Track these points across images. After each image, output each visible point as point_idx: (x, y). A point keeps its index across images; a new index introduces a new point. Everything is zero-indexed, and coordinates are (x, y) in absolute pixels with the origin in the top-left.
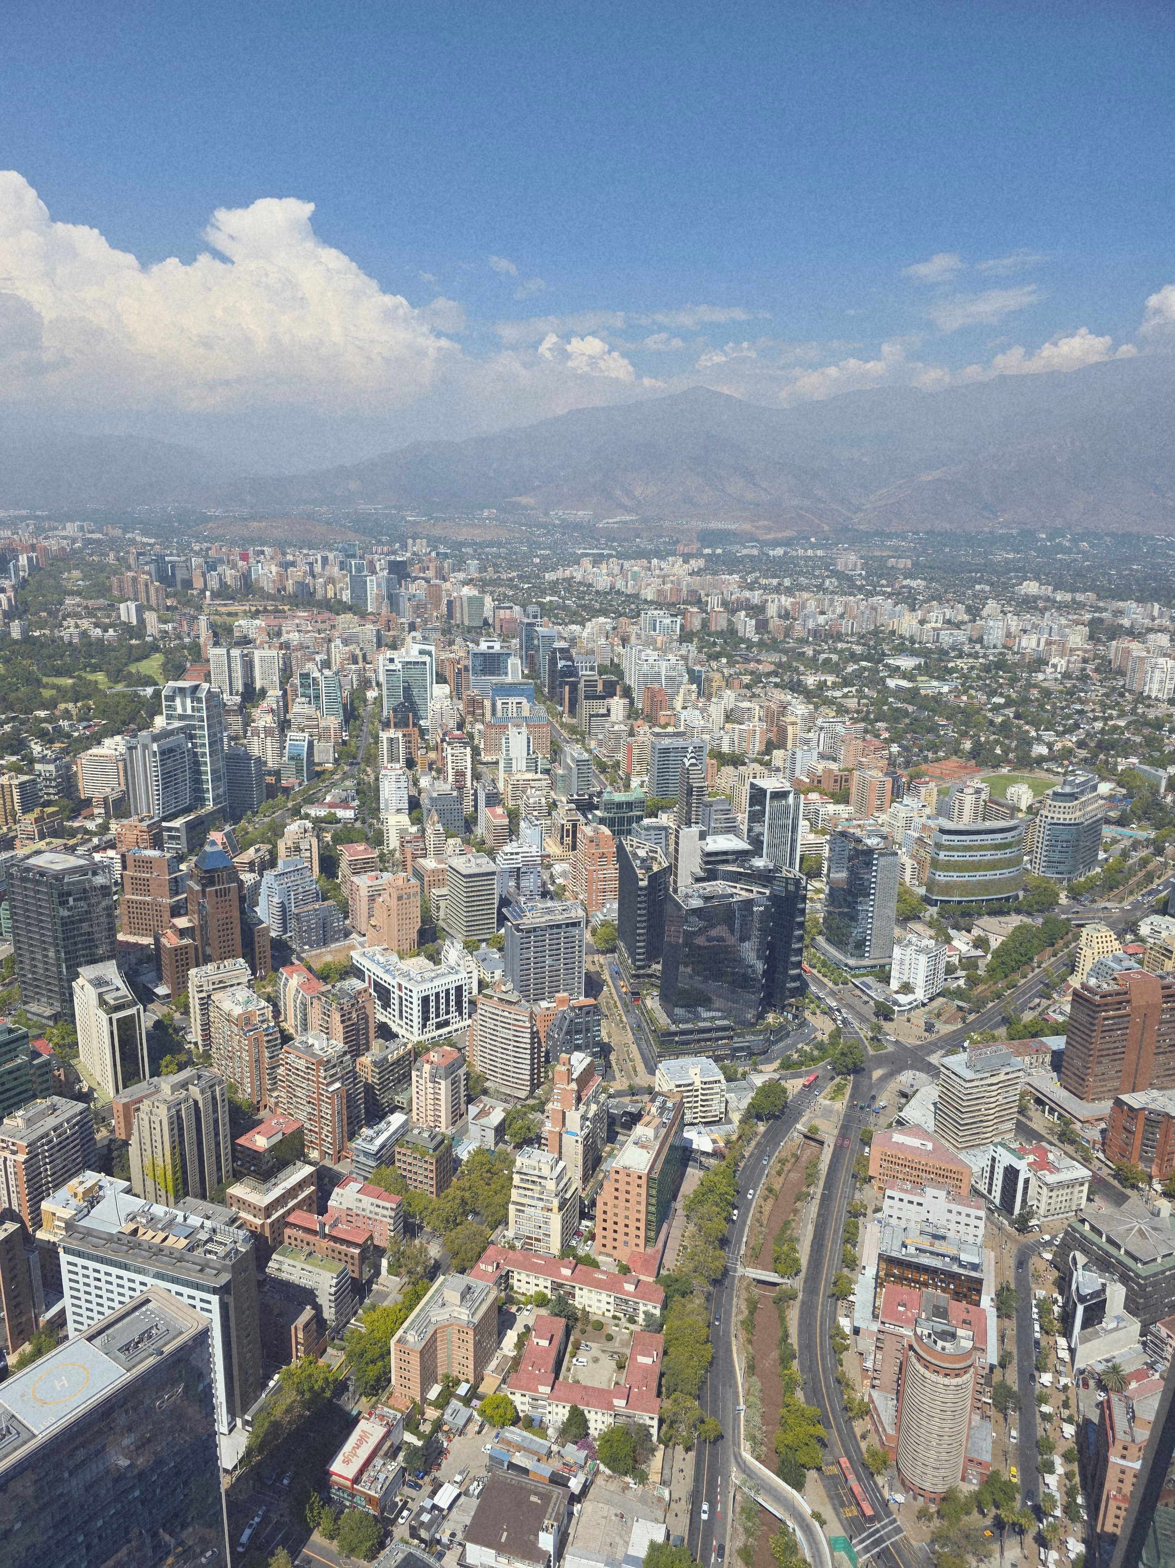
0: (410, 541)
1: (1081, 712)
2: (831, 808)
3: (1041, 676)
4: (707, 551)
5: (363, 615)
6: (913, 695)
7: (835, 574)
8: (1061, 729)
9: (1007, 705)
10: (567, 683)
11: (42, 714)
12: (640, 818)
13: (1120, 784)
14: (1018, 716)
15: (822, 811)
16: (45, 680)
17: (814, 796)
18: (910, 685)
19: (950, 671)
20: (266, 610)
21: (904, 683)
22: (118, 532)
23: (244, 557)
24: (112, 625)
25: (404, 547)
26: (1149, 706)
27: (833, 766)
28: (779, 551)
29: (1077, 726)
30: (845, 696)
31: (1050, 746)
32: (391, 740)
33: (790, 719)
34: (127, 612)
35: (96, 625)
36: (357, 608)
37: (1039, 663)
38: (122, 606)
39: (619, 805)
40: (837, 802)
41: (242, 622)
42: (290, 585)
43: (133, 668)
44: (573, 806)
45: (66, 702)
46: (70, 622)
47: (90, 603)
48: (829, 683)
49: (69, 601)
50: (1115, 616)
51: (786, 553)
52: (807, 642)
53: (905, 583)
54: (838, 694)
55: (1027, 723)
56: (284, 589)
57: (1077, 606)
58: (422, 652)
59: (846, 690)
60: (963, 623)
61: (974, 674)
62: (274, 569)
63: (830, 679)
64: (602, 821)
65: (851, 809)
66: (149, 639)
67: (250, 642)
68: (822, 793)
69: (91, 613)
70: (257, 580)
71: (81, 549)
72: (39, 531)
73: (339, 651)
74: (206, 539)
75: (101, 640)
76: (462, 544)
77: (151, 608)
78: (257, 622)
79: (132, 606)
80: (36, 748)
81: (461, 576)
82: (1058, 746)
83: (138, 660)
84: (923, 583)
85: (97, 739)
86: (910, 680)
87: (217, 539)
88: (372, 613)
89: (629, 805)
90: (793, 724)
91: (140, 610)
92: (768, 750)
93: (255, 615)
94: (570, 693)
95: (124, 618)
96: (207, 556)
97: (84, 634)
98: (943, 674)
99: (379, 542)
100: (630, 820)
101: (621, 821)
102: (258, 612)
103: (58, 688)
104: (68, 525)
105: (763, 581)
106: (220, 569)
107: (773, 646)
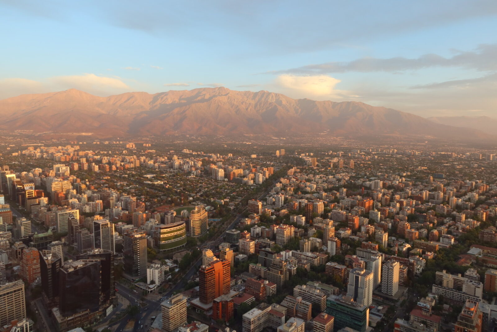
1: (200, 186)
2: (126, 227)
3: (190, 177)
4: (81, 143)
6: (153, 186)
7: (126, 149)
8: (196, 192)
9: (180, 186)
10: (20, 194)
12: (51, 242)
13: (212, 206)
14: (184, 189)
15: (123, 228)
17: (120, 223)
18: (151, 183)
19: (163, 177)
21: (149, 182)
26: (218, 183)
27: (127, 212)
28: (107, 143)
29: (200, 191)
30: (130, 188)
31: (193, 197)
33: (112, 198)
37: (189, 173)
39: (42, 238)
40: (128, 224)
44: (21, 242)
48: (125, 184)
50: (209, 158)
51: (109, 143)
52: (117, 171)
53: (149, 151)
54: (128, 188)
55: (186, 191)
57: (198, 156)
59: (131, 186)
60: (167, 163)
61: (171, 178)
63: (125, 183)
64: (34, 246)
65: (132, 226)
68: (123, 222)
82: (195, 197)
84: (155, 151)
86: (151, 181)
89: (46, 238)
90: (112, 199)
92: (104, 210)
94: (22, 198)
98: (161, 178)
100: (47, 243)
101: (43, 244)
105: (102, 152)
107: (105, 174)
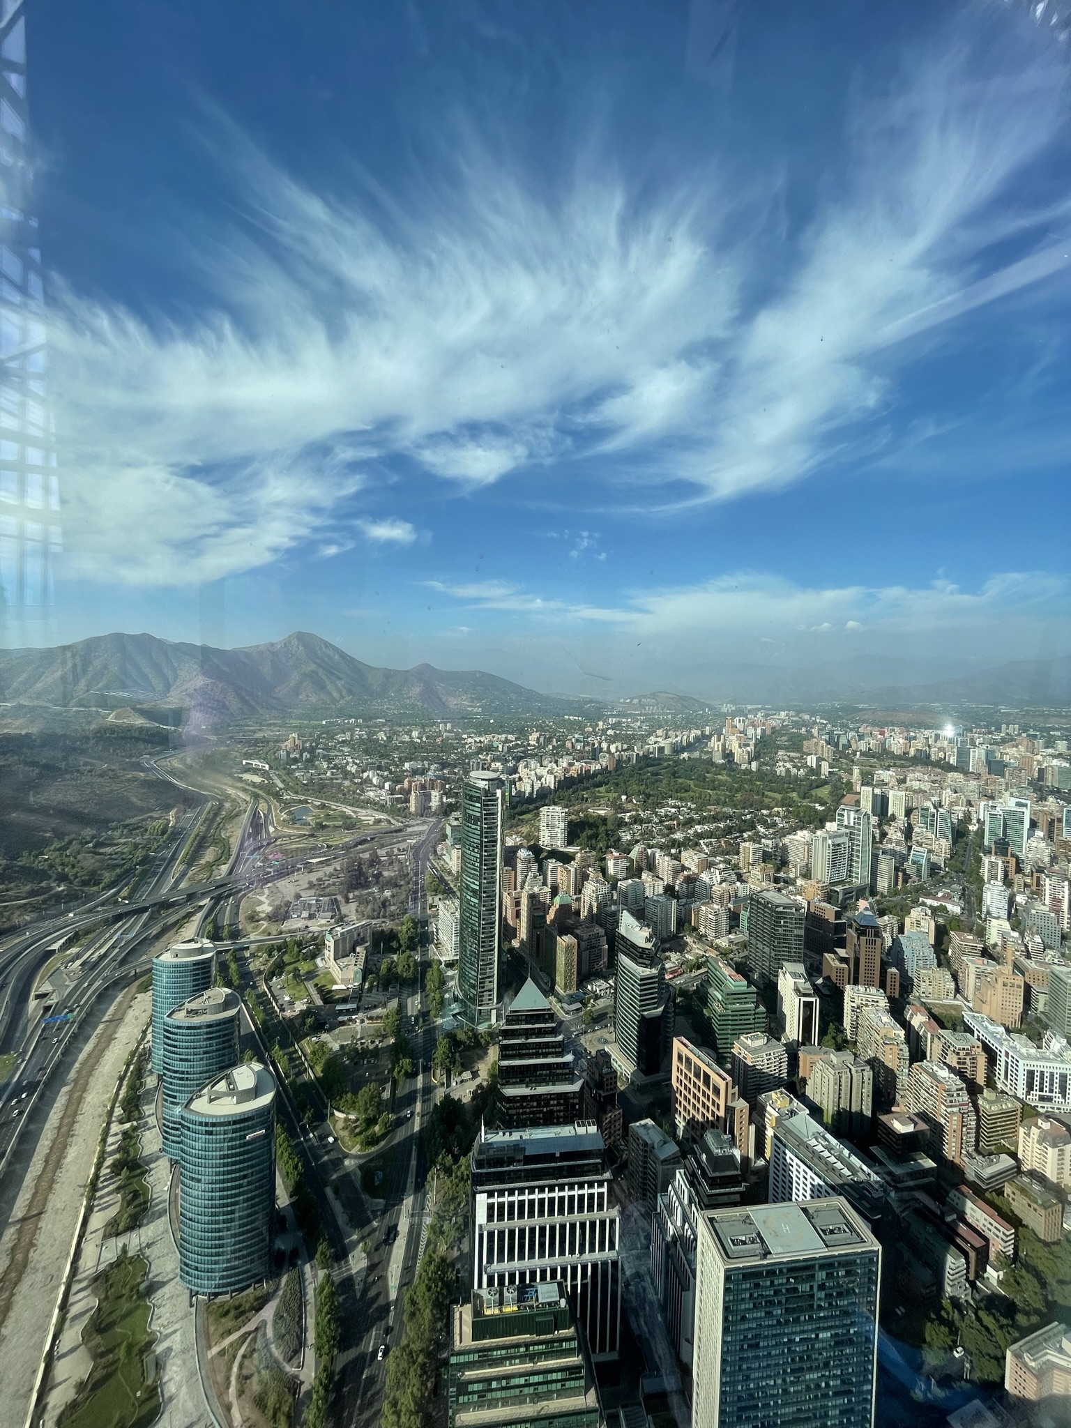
0: (1004, 726)
5: (966, 773)
11: (765, 812)
16: (766, 793)
20: (895, 765)
22: (807, 717)
23: (882, 733)
24: (802, 767)
25: (999, 729)
32: (991, 863)
34: (811, 761)
35: (794, 767)
36: (962, 768)
38: (809, 757)
41: (880, 772)
42: (912, 752)
43: (813, 792)
45: (777, 806)
46: (781, 764)
47: (792, 754)
49: (780, 753)
56: (908, 753)
58: (1018, 804)
62: (901, 741)
66: (823, 777)
67: (886, 784)
69: (791, 760)
70: (890, 747)
71: (787, 725)
72: (766, 716)
73: (947, 796)
74: (857, 722)
75: (796, 776)
76: (1048, 730)
77: (824, 760)
78: (890, 773)
79: (814, 758)
80: (761, 829)
81: (1050, 751)
83: (818, 787)
85: (793, 830)
87: (864, 722)
88: (972, 773)
91: (819, 760)
93: (887, 768)
95: (809, 764)
96: (857, 732)
97: (788, 771)
99: (978, 726)
102: (889, 766)
103: (774, 799)
104: (782, 713)
106: (866, 739)
